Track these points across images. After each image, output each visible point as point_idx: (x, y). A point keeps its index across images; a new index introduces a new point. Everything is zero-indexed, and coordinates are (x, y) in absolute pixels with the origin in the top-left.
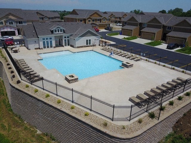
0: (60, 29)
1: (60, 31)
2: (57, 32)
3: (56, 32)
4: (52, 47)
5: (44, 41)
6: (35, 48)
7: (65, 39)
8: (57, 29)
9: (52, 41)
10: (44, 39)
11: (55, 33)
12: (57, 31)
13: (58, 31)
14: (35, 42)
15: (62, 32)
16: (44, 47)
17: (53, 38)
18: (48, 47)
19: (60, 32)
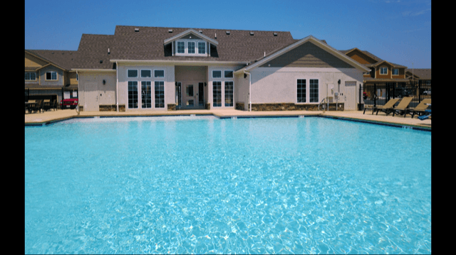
0: (196, 42)
1: (197, 50)
2: (186, 53)
3: (183, 52)
4: (163, 106)
5: (133, 79)
6: (101, 106)
7: (217, 80)
8: (186, 42)
9: (162, 83)
10: (133, 74)
11: (177, 54)
12: (186, 50)
13: (191, 50)
14: (104, 82)
15: (206, 55)
16: (130, 102)
17: (170, 73)
18: (147, 103)
19: (197, 53)
